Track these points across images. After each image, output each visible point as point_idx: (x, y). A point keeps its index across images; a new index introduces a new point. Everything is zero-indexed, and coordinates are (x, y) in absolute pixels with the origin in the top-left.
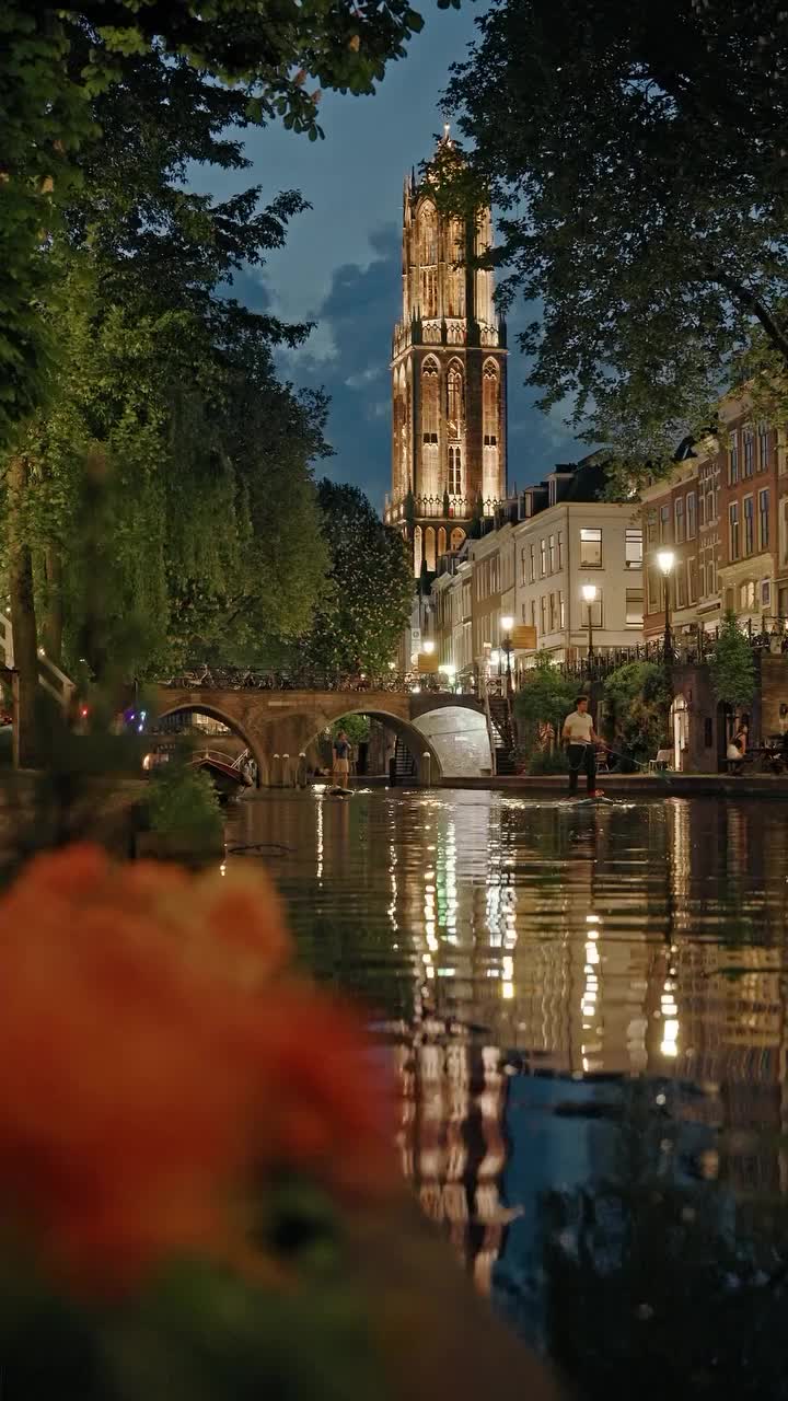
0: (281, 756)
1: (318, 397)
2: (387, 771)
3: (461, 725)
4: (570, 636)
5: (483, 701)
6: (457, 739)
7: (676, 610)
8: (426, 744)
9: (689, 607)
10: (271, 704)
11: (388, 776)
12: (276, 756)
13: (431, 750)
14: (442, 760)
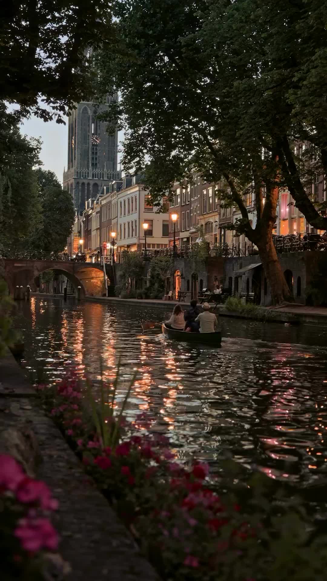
0: (19, 287)
1: (38, 141)
2: (63, 292)
3: (94, 275)
4: (139, 239)
5: (103, 266)
6: (92, 281)
7: (182, 232)
8: (80, 283)
9: (186, 231)
10: (15, 265)
11: (63, 295)
12: (18, 286)
13: (81, 286)
14: (86, 289)
